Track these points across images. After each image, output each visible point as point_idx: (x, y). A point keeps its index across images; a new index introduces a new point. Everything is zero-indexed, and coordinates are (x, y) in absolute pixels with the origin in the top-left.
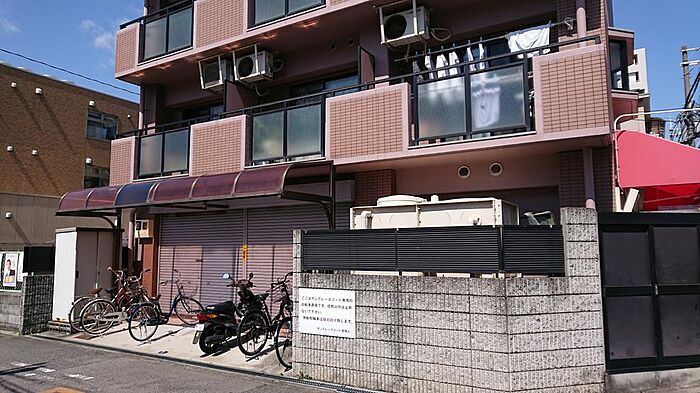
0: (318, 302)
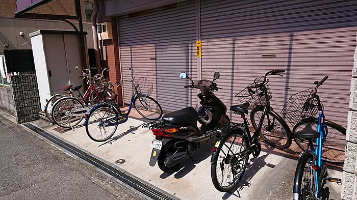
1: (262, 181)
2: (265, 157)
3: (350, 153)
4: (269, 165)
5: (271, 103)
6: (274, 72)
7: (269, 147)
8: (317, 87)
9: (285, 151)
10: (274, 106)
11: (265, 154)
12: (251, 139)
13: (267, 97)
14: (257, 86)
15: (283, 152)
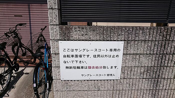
0: (82, 53)
1: (22, 83)
2: (23, 70)
3: (54, 59)
4: (26, 74)
5: (21, 41)
6: (21, 25)
7: (26, 64)
8: (42, 31)
9: (34, 64)
10: (24, 43)
11: (24, 68)
12: (12, 62)
13: (19, 38)
14: (11, 33)
15: (33, 65)
